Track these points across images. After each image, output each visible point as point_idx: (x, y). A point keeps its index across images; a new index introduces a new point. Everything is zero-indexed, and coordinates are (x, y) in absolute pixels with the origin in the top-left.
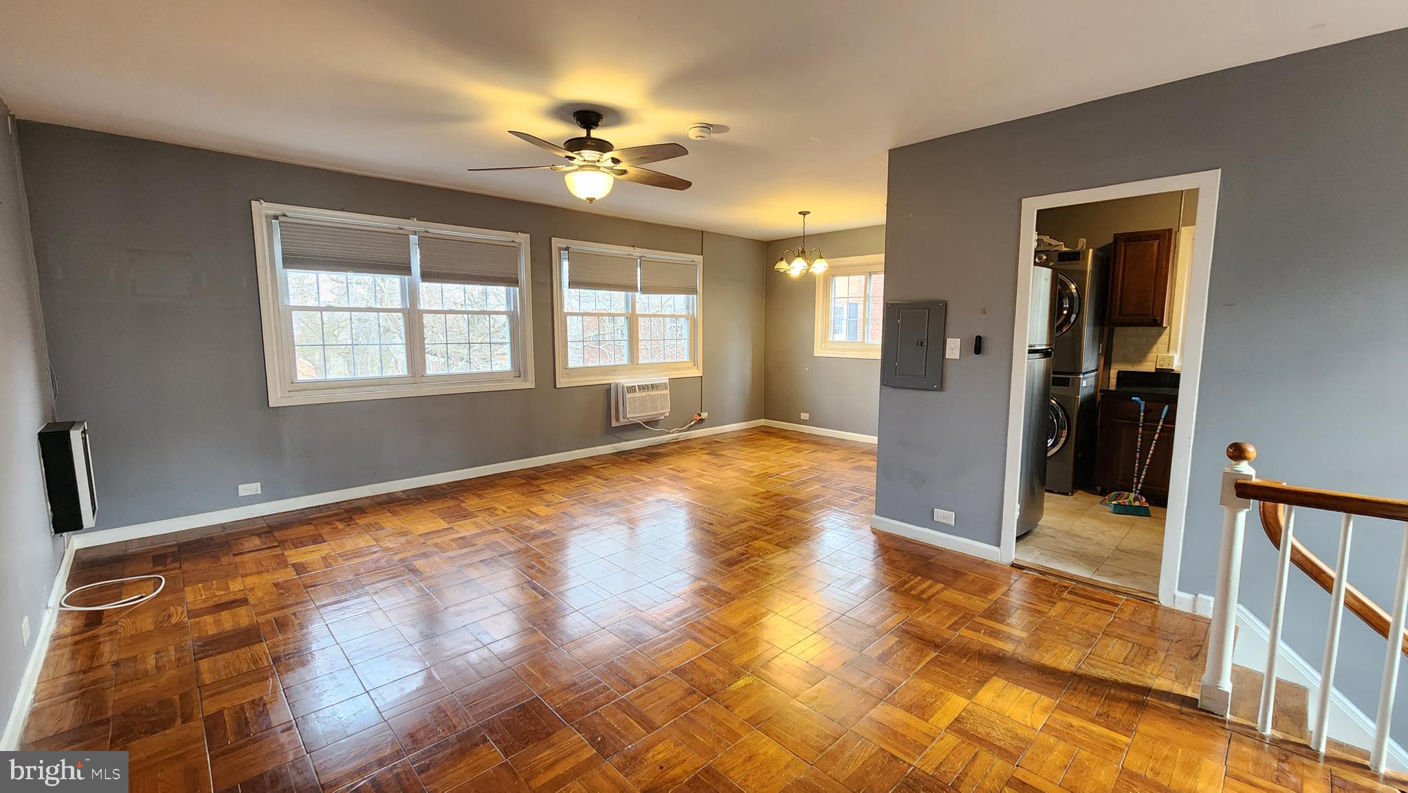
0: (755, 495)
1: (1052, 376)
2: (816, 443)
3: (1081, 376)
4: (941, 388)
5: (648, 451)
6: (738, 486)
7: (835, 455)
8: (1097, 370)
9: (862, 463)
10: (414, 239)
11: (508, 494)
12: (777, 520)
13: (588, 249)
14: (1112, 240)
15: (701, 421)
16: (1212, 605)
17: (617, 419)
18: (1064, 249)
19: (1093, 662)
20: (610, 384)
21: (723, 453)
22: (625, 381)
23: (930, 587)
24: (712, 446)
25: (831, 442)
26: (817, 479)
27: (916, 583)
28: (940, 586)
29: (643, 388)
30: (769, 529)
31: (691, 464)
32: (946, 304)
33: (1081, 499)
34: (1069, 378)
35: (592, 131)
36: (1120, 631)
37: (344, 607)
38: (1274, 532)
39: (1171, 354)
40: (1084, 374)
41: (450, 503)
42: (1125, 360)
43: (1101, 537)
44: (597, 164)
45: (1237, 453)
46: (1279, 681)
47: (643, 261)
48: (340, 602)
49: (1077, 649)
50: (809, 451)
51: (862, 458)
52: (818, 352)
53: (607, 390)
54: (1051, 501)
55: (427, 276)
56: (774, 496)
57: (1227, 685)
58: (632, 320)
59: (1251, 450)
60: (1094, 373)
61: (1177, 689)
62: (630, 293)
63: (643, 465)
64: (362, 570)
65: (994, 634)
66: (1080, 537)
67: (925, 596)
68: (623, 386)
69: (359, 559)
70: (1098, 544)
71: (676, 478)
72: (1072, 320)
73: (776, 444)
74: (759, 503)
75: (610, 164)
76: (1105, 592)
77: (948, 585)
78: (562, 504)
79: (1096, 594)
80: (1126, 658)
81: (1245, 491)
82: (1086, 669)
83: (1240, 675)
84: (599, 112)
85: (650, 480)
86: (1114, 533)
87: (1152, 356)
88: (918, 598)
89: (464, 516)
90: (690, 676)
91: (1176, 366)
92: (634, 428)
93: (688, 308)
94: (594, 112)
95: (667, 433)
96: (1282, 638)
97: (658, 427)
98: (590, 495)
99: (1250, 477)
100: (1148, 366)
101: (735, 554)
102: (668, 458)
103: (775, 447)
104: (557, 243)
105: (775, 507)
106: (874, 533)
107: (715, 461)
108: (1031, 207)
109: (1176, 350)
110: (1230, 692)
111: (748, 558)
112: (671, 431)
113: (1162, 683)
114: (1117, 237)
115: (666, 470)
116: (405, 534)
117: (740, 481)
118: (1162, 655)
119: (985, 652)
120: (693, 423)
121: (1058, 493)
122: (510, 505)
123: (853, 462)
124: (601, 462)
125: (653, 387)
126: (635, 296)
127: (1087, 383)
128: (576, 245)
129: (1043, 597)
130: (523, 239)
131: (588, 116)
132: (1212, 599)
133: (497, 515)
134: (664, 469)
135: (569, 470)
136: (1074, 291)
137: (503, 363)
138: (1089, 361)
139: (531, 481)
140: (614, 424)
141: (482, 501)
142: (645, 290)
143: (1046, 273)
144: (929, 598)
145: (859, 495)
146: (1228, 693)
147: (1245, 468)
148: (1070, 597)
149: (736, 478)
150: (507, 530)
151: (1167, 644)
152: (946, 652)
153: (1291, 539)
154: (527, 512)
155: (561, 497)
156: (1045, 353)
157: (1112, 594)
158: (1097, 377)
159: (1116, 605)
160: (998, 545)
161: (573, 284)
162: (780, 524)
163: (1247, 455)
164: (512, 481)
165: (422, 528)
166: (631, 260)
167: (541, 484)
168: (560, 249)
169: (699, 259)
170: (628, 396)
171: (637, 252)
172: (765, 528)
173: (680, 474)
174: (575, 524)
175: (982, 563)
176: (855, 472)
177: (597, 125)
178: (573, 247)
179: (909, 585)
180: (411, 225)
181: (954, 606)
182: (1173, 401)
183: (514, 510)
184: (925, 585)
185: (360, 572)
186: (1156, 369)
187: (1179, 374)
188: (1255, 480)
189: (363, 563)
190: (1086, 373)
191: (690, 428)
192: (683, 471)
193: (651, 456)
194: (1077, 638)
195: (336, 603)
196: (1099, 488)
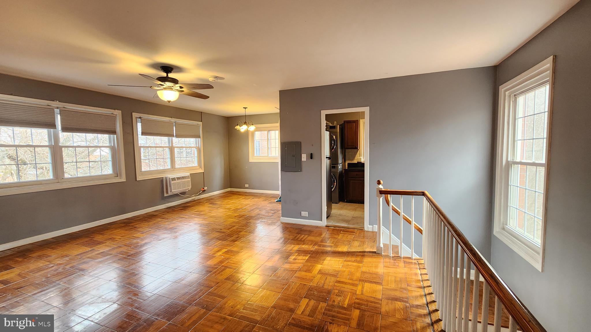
0: (235, 217)
1: (331, 165)
2: (253, 196)
3: (338, 165)
4: (301, 171)
5: (183, 205)
6: (227, 214)
7: (261, 199)
8: (342, 163)
9: (271, 201)
10: (57, 111)
11: (118, 231)
12: (247, 224)
13: (150, 118)
14: (343, 122)
15: (205, 190)
16: (377, 228)
17: (167, 193)
18: (331, 125)
19: (351, 248)
20: (163, 177)
21: (216, 203)
22: (170, 176)
23: (304, 237)
24: (210, 201)
25: (258, 195)
26: (257, 208)
27: (299, 236)
28: (306, 236)
29: (178, 178)
30: (245, 228)
31: (205, 208)
32: (301, 142)
33: (341, 204)
34: (335, 166)
35: (169, 74)
36: (356, 239)
37: (49, 292)
38: (388, 202)
39: (361, 157)
40: (339, 164)
41: (87, 239)
42: (349, 160)
43: (348, 214)
44: (172, 88)
45: (379, 183)
46: (392, 245)
47: (176, 124)
48: (44, 291)
49: (347, 246)
50: (251, 199)
51: (271, 199)
52: (251, 160)
53: (162, 180)
54: (334, 206)
55: (65, 129)
56: (243, 216)
57: (382, 245)
58: (172, 149)
59: (382, 182)
60: (341, 164)
61: (371, 250)
62: (170, 138)
63: (182, 211)
64: (49, 276)
65: (324, 246)
66: (342, 215)
67: (303, 240)
68: (169, 178)
69: (43, 271)
70: (348, 217)
71: (199, 214)
72: (335, 148)
73: (237, 197)
74: (237, 219)
75: (178, 88)
76: (352, 229)
77: (309, 235)
78: (150, 232)
79: (349, 230)
80: (359, 245)
81: (381, 192)
82: (350, 250)
83: (385, 245)
84: (172, 67)
85: (188, 217)
86: (352, 213)
87: (356, 158)
88: (301, 240)
89: (98, 244)
90: (232, 279)
91: (362, 161)
92: (176, 196)
93: (196, 144)
94: (170, 67)
95: (190, 197)
96: (392, 233)
97: (185, 195)
98: (162, 226)
99: (382, 189)
100: (355, 161)
101: (234, 238)
102: (193, 207)
103: (237, 198)
104: (135, 115)
105: (244, 220)
106: (282, 223)
107: (214, 206)
108: (324, 113)
109: (362, 157)
110: (383, 247)
111: (240, 238)
112: (192, 196)
113: (368, 250)
114: (344, 122)
115: (194, 212)
116: (67, 256)
117: (227, 213)
118: (367, 243)
119: (323, 252)
120: (201, 192)
121: (335, 203)
122: (121, 235)
123: (269, 201)
124: (161, 213)
125: (183, 178)
126: (172, 139)
127: (340, 167)
128: (145, 116)
129: (336, 234)
130: (118, 113)
131: (167, 68)
132: (377, 226)
133: (117, 241)
134: (193, 212)
135: (146, 217)
136: (335, 138)
137: (108, 170)
138: (340, 161)
139: (128, 224)
140: (166, 195)
141: (105, 236)
142: (177, 136)
143: (328, 133)
144: (304, 240)
145: (274, 212)
146: (382, 247)
147: (381, 186)
148: (343, 232)
149: (225, 211)
150: (126, 246)
151: (368, 240)
152: (312, 254)
153: (391, 204)
154: (133, 237)
155: (148, 229)
156: (329, 158)
157: (353, 230)
158: (342, 165)
159: (355, 232)
160: (322, 221)
161: (143, 134)
162: (248, 225)
163: (381, 183)
164: (117, 226)
165: (76, 252)
166: (170, 124)
167: (134, 225)
168: (137, 118)
169: (200, 123)
170: (172, 182)
171: (173, 120)
172: (243, 227)
173: (201, 213)
174: (160, 238)
175: (317, 227)
176: (270, 204)
177: (171, 72)
178: (143, 117)
179: (297, 238)
180: (55, 104)
181: (312, 241)
182: (363, 171)
183: (125, 237)
184: (302, 237)
185: (48, 277)
186: (357, 162)
187: (364, 163)
188: (383, 190)
189: (48, 272)
190: (340, 164)
191: (200, 194)
192: (201, 211)
193: (184, 207)
194: (346, 243)
195: (41, 292)
196: (346, 200)
